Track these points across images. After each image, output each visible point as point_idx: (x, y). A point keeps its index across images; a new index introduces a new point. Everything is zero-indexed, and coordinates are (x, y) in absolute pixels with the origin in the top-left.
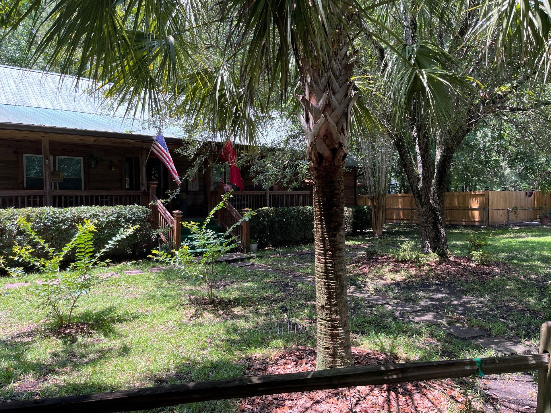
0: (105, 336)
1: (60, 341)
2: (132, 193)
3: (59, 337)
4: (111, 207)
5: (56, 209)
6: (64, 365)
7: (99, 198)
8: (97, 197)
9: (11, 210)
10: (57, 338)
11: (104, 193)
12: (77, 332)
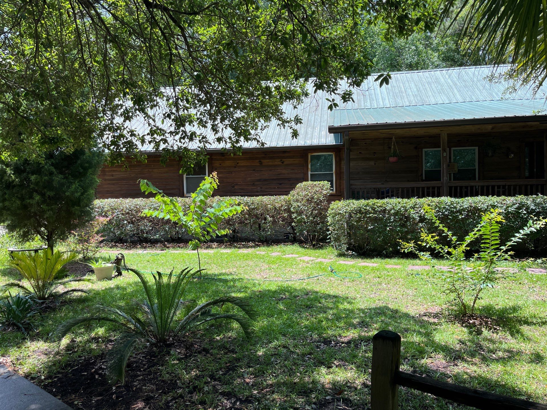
0: (512, 336)
1: (465, 330)
2: (534, 181)
3: (464, 325)
4: (510, 198)
5: (453, 199)
6: (473, 356)
7: (496, 187)
8: (493, 187)
9: (414, 200)
10: (462, 326)
11: (501, 183)
12: (481, 324)
